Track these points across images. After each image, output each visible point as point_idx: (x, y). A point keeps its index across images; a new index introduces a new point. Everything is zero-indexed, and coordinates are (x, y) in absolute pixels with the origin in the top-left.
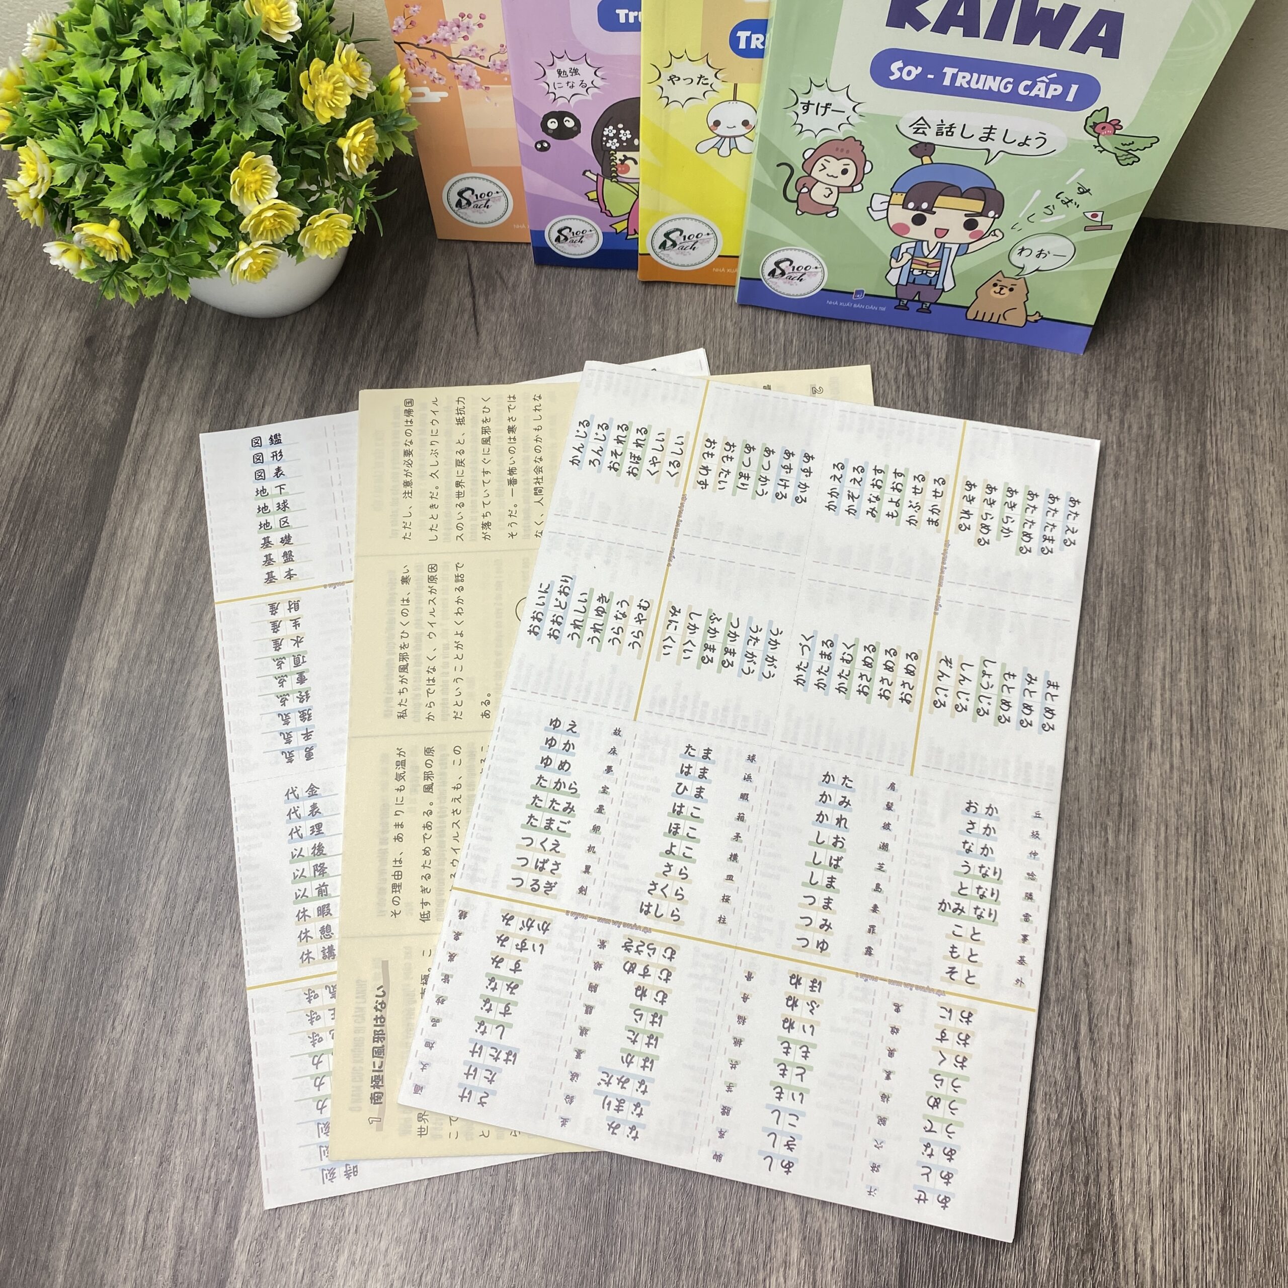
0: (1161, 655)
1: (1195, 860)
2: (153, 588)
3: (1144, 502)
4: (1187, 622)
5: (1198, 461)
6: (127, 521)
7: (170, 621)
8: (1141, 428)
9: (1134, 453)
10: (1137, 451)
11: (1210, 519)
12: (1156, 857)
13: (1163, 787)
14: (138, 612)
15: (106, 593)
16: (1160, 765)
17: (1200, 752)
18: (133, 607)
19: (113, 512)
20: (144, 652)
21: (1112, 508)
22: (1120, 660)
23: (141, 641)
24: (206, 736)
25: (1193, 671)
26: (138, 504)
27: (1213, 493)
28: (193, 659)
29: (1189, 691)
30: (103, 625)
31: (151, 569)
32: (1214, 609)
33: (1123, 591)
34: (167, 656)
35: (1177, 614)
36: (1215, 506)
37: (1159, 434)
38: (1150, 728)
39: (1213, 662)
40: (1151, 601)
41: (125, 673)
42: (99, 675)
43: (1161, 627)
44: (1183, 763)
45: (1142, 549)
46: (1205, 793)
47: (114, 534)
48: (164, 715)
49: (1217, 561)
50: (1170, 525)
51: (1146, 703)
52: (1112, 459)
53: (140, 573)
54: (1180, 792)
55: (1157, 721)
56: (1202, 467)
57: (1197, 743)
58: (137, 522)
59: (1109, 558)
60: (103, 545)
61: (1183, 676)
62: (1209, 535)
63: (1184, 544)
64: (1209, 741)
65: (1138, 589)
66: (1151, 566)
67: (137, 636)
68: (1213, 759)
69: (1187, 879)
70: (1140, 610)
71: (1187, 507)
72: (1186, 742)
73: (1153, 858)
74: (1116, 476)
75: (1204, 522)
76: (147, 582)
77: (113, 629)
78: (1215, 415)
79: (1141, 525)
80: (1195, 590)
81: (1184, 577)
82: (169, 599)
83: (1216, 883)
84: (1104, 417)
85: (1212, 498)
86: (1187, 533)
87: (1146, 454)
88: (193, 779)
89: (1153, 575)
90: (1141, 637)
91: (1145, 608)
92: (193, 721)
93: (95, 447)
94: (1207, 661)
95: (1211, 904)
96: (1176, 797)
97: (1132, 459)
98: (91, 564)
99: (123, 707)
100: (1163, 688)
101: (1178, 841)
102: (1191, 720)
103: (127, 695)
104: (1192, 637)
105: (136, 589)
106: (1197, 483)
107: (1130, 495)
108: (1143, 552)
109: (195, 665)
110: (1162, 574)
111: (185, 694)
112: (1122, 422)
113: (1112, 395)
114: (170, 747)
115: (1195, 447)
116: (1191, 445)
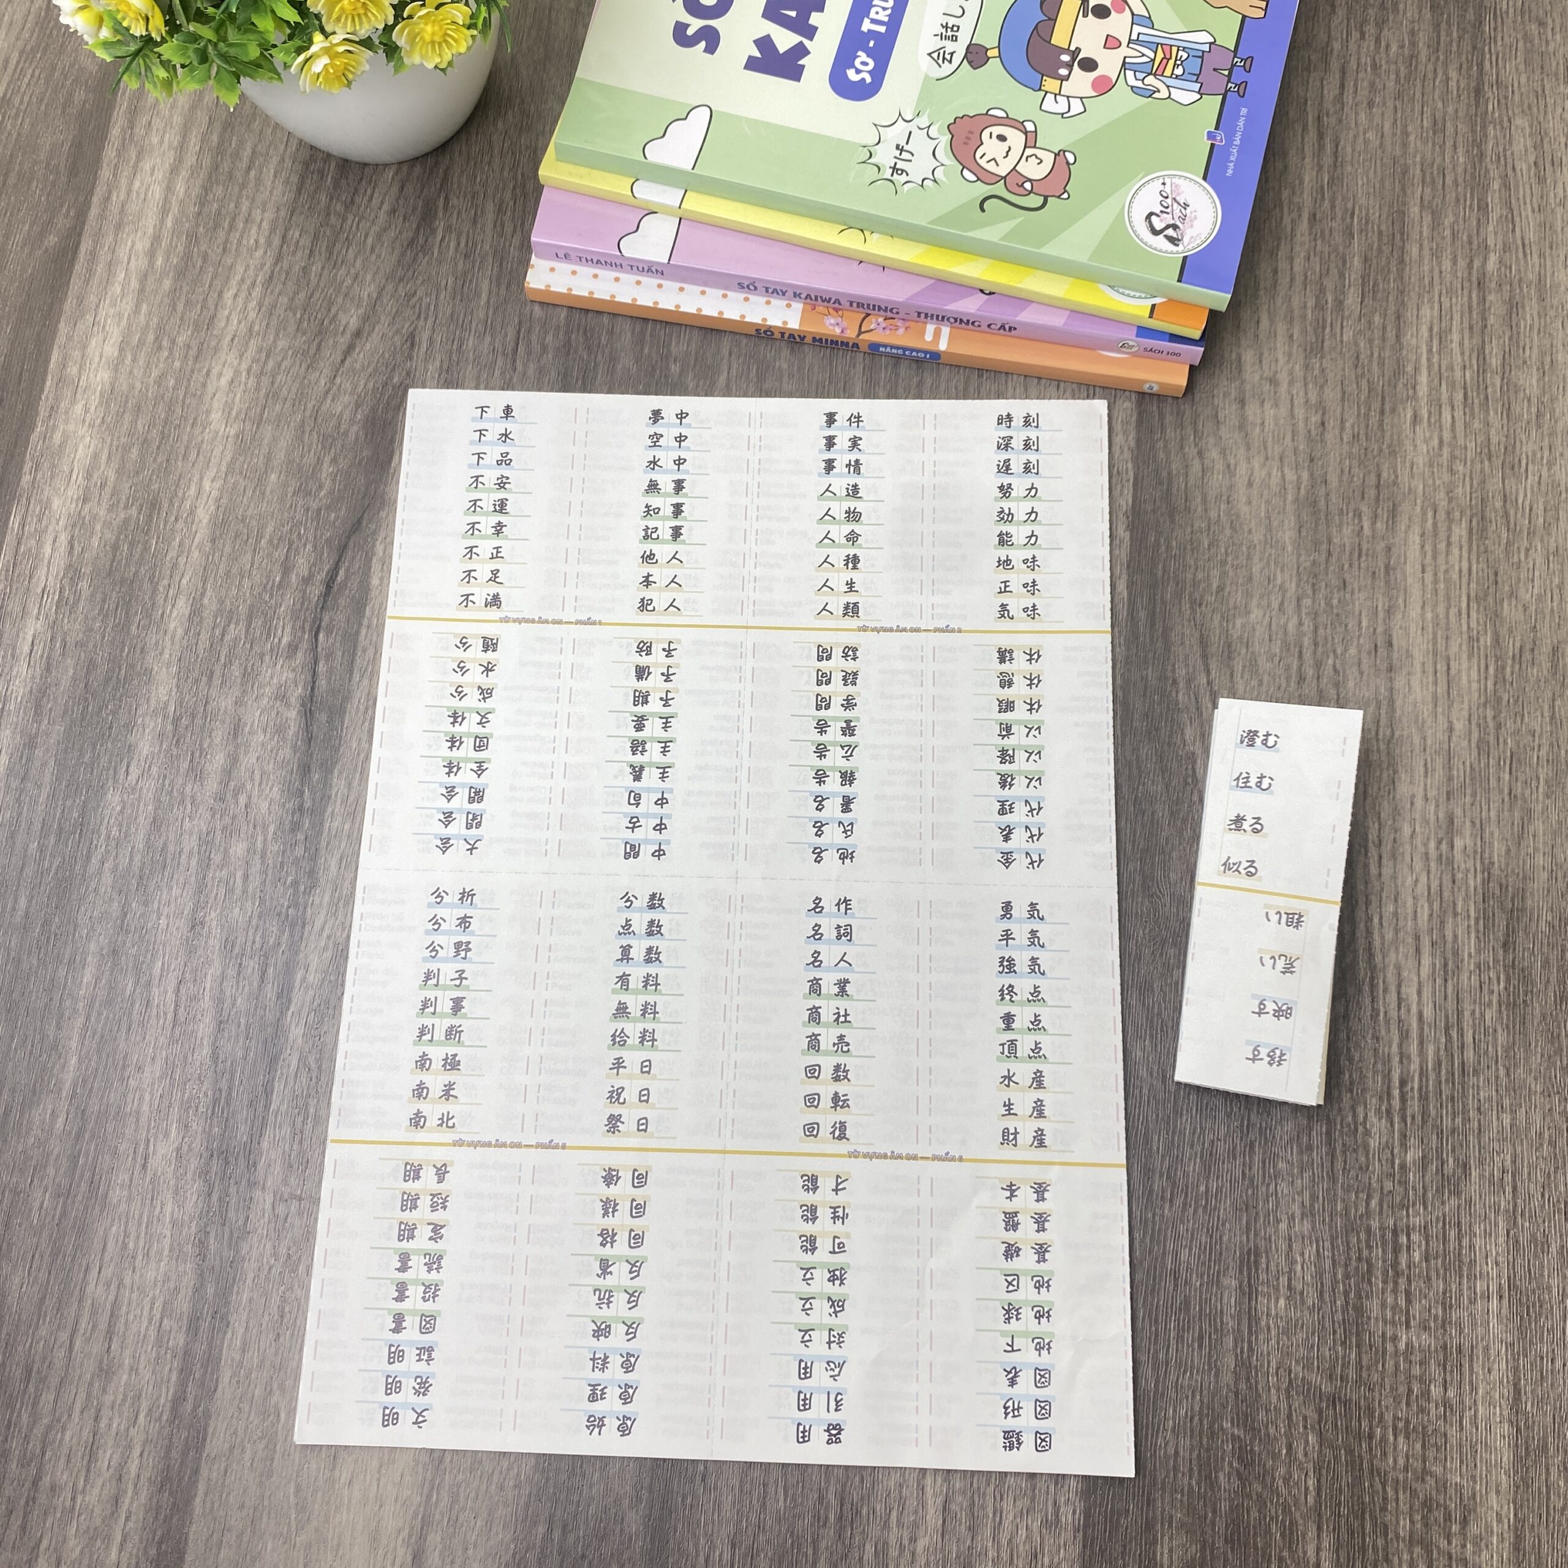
0: (1426, 312)
1: (1470, 551)
2: (159, 262)
3: (1406, 134)
4: (1459, 274)
5: (1473, 84)
6: (124, 182)
7: (183, 299)
8: (1402, 47)
9: (1393, 77)
10: (1397, 75)
11: (1489, 153)
12: (1423, 547)
13: (1431, 466)
14: (142, 290)
15: (100, 269)
16: (1426, 441)
17: (1476, 425)
18: (134, 284)
19: (105, 173)
20: (151, 337)
21: (1366, 142)
22: (1377, 319)
23: (147, 324)
24: (233, 432)
25: (1466, 332)
26: (138, 161)
27: (1493, 122)
28: (213, 344)
29: (1462, 354)
30: (98, 306)
31: (156, 239)
32: (1493, 259)
33: (1380, 240)
34: (181, 340)
35: (1447, 265)
36: (1496, 137)
37: (1424, 53)
38: (1415, 397)
39: (1491, 320)
40: (1415, 251)
41: (128, 361)
42: (94, 366)
43: (1426, 281)
44: (1455, 437)
45: (1403, 189)
46: (1482, 471)
47: (107, 199)
48: (179, 410)
49: (1497, 201)
50: (1438, 160)
51: (1409, 369)
52: (1366, 84)
53: (142, 245)
54: (1452, 471)
55: (1423, 390)
56: (1478, 91)
57: (1473, 415)
58: (137, 184)
59: (1362, 201)
60: (94, 212)
61: (1455, 337)
62: (1487, 171)
63: (1456, 183)
64: (1487, 411)
65: (1398, 237)
66: (1415, 210)
67: (142, 318)
68: (1493, 431)
69: (1460, 571)
70: (1402, 261)
71: (1460, 139)
72: (1459, 414)
73: (1417, 547)
74: (1371, 104)
75: (1482, 156)
76: (151, 254)
77: (112, 311)
78: (1495, 29)
79: (1402, 161)
80: (1470, 237)
81: (1456, 221)
82: (180, 274)
83: (1496, 574)
84: (1356, 35)
85: (1491, 127)
86: (1460, 170)
87: (1408, 78)
88: (218, 484)
89: (1417, 218)
90: (1402, 292)
91: (1407, 259)
92: (216, 416)
93: (80, 95)
94: (1484, 319)
95: (1490, 600)
96: (1446, 477)
97: (1391, 84)
98: (80, 235)
99: (127, 402)
100: (1430, 351)
101: (1449, 529)
102: (1465, 388)
103: (132, 387)
104: (1466, 292)
105: (139, 263)
106: (1473, 110)
107: (1387, 126)
108: (1405, 193)
109: (216, 350)
110: (1428, 219)
111: (204, 385)
112: (1378, 41)
114: (187, 448)
115: (1470, 68)
116: (1465, 66)
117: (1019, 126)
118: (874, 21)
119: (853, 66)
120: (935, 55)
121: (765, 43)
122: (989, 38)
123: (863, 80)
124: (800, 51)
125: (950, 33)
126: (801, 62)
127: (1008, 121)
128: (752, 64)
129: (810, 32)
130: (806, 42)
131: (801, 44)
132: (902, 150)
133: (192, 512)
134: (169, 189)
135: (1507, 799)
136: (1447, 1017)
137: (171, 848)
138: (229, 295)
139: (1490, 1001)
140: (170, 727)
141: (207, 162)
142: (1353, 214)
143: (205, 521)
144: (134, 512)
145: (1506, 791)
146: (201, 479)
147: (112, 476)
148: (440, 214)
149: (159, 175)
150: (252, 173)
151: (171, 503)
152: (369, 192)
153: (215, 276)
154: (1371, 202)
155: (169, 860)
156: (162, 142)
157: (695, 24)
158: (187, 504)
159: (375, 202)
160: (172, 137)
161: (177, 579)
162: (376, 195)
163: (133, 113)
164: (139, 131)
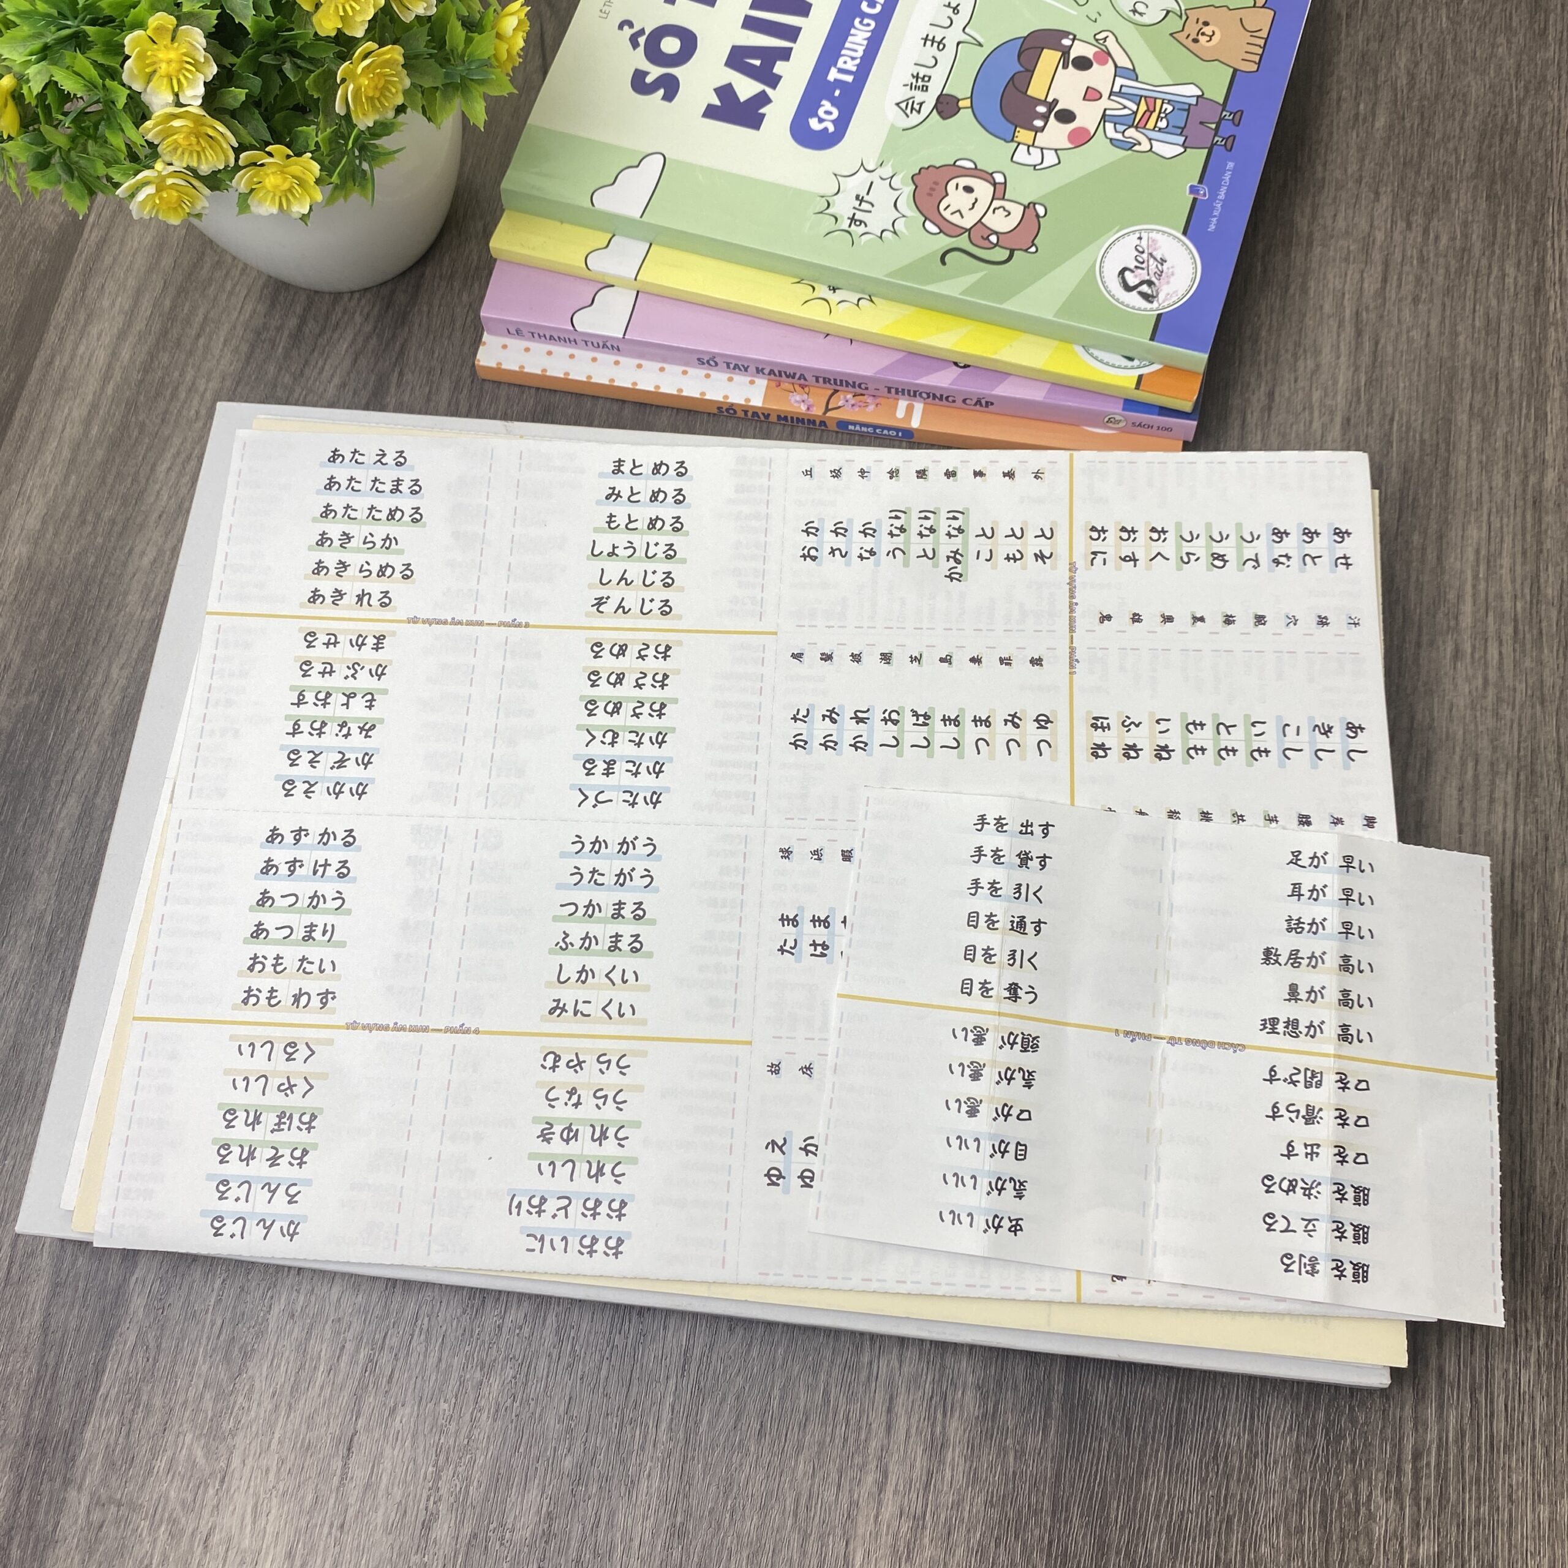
0: (1475, 533)
1: (1516, 810)
2: (95, 431)
3: (1455, 334)
4: (1512, 491)
5: (1533, 281)
6: (69, 345)
7: (114, 471)
8: (1453, 239)
9: (1442, 271)
10: (1447, 269)
11: (1549, 357)
12: (1461, 802)
13: (1473, 708)
14: (72, 461)
15: (33, 436)
16: (1468, 680)
17: (1528, 663)
18: (66, 453)
19: (51, 337)
20: (76, 510)
21: (1410, 341)
23: (74, 497)
24: (148, 617)
25: (1519, 556)
26: (85, 325)
27: (1555, 323)
28: (139, 520)
29: (1513, 581)
30: (25, 476)
31: (95, 406)
32: (1551, 476)
33: (1422, 450)
34: (107, 514)
35: (1498, 480)
36: (1557, 340)
37: (1477, 248)
38: (1457, 629)
39: (1548, 544)
40: (1461, 463)
41: (49, 535)
42: (14, 538)
43: (1474, 498)
44: (1502, 676)
45: (1450, 394)
46: (1533, 716)
47: (50, 363)
48: (95, 591)
49: (1556, 411)
50: (1491, 364)
51: (1451, 596)
52: (1411, 278)
53: (79, 412)
54: (1497, 716)
55: (1466, 621)
56: (1539, 290)
57: (1523, 652)
58: (82, 349)
59: (1404, 406)
60: (34, 376)
61: (1506, 561)
62: (1546, 377)
63: (1510, 389)
64: (1541, 649)
65: (1443, 446)
66: (1462, 418)
67: (70, 489)
68: (1547, 672)
70: (1446, 474)
71: (1516, 341)
72: (1507, 649)
73: (1455, 803)
74: (1416, 300)
75: (1541, 360)
76: (87, 422)
77: (39, 481)
78: (1559, 222)
79: (1450, 364)
80: (1525, 449)
81: (1510, 432)
82: (115, 444)
83: (1547, 839)
84: (1401, 225)
85: (1552, 329)
86: (1515, 375)
87: (1459, 271)
88: (126, 673)
89: (1465, 428)
90: (1446, 509)
91: (1452, 472)
92: (133, 598)
93: (36, 255)
94: (1540, 543)
95: (1538, 870)
96: (1490, 722)
97: (1440, 279)
98: (17, 400)
99: (42, 578)
100: (1476, 577)
101: (1493, 783)
102: (1516, 621)
103: (50, 563)
104: (1519, 511)
105: (73, 431)
106: (1531, 310)
107: (1434, 324)
108: (1452, 399)
109: (142, 526)
110: (1477, 428)
111: (125, 564)
112: (1426, 231)
113: (1413, 196)
114: (99, 631)
115: (1530, 264)
116: (1523, 262)
117: (987, 177)
118: (841, 71)
119: (816, 115)
120: (903, 105)
121: (726, 92)
122: (961, 89)
123: (826, 129)
124: (762, 99)
125: (920, 83)
126: (762, 111)
127: (976, 172)
128: (711, 112)
129: (774, 81)
130: (769, 91)
131: (764, 92)
132: (861, 200)
133: (96, 702)
134: (114, 355)
135: (1553, 1110)
136: (1473, 1377)
137: (28, 1078)
138: (163, 467)
139: (1527, 1360)
140: (43, 940)
141: (156, 327)
142: (1392, 420)
143: (108, 712)
144: (35, 698)
145: (1552, 1099)
146: (110, 665)
147: (17, 658)
148: (393, 390)
149: (106, 340)
150: (201, 341)
151: (75, 691)
152: (320, 363)
153: (149, 448)
154: (1414, 407)
155: (23, 1093)
156: (113, 304)
157: (655, 72)
158: (92, 692)
159: (326, 374)
160: (124, 301)
161: (71, 775)
162: (327, 367)
163: (87, 275)
164: (91, 293)
